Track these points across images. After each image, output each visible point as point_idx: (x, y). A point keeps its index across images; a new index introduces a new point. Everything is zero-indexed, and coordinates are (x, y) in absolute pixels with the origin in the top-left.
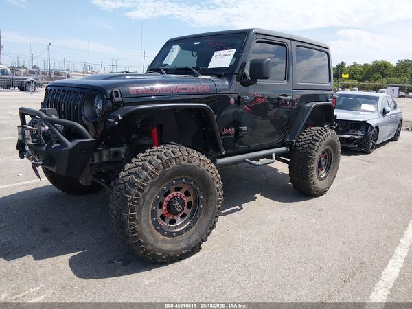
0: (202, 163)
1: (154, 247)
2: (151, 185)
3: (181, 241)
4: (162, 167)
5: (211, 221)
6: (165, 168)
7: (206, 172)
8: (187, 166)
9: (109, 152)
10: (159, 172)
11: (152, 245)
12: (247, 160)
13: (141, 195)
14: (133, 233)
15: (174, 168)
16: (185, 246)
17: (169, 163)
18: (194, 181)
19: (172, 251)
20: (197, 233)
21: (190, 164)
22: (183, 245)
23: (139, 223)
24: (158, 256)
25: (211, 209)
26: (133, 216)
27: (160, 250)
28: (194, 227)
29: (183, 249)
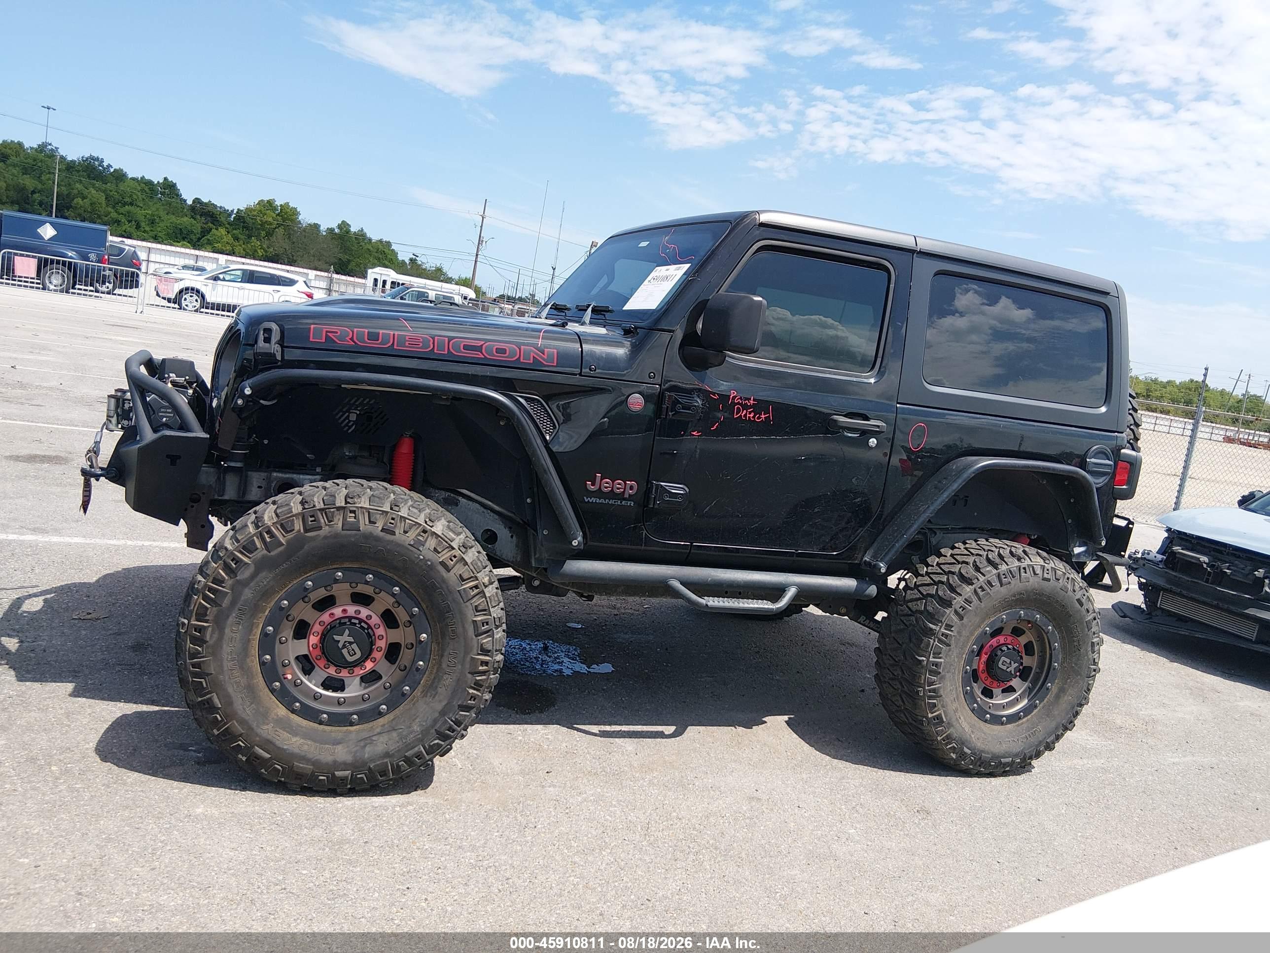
0: (431, 543)
1: (250, 728)
2: (261, 565)
3: (337, 743)
4: (298, 525)
5: (443, 713)
6: (306, 531)
7: (441, 569)
8: (377, 539)
9: (269, 480)
10: (290, 536)
11: (243, 722)
12: (676, 584)
13: (229, 582)
14: (196, 675)
15: (336, 535)
16: (349, 758)
17: (322, 520)
18: (402, 588)
19: (303, 758)
20: (395, 734)
21: (389, 537)
22: (342, 753)
23: (213, 654)
24: (258, 757)
25: (448, 681)
26: (199, 629)
27: (267, 744)
28: (390, 716)
29: (337, 766)
